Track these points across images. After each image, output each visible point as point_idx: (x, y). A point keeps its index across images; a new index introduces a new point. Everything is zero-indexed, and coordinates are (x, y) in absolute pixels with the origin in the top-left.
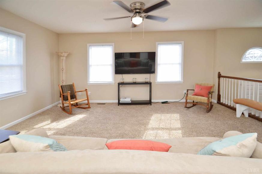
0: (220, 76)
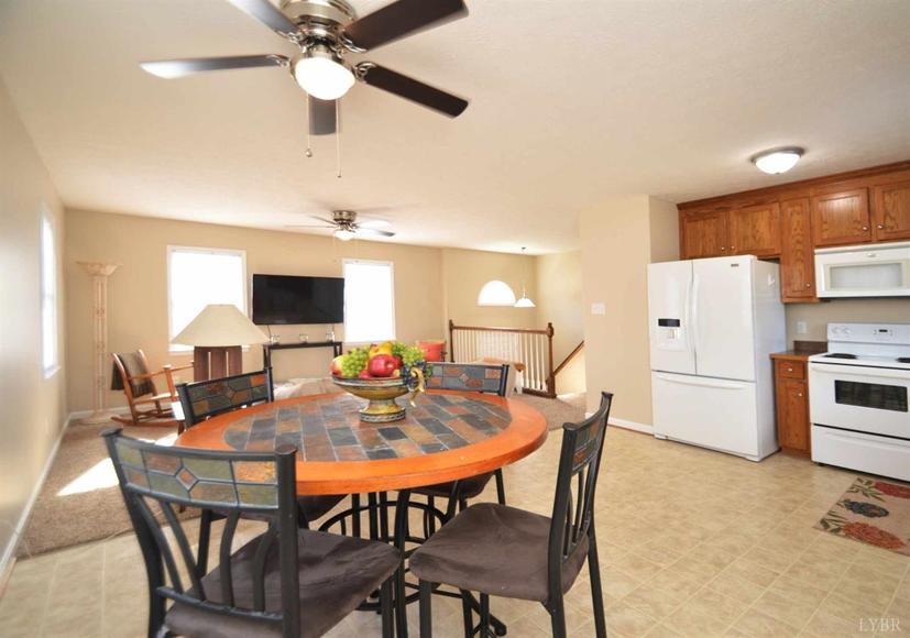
0: (452, 327)
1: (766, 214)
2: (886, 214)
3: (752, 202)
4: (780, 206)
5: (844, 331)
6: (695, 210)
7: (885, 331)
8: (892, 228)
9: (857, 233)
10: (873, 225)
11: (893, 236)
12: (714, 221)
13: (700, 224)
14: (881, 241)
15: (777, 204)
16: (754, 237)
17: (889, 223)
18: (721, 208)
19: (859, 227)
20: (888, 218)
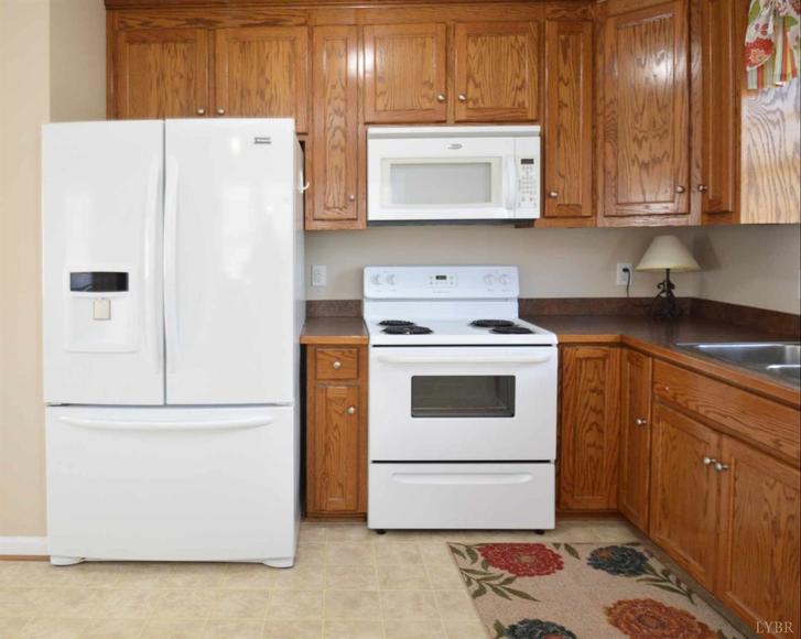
1: (285, 47)
2: (469, 77)
3: (261, 18)
4: (311, 35)
5: (390, 279)
6: (145, 18)
7: (444, 278)
8: (475, 101)
9: (427, 105)
10: (450, 93)
11: (477, 115)
12: (181, 47)
13: (154, 53)
14: (459, 123)
15: (304, 30)
16: (262, 94)
17: (472, 92)
18: (198, 20)
19: (431, 93)
20: (471, 83)
